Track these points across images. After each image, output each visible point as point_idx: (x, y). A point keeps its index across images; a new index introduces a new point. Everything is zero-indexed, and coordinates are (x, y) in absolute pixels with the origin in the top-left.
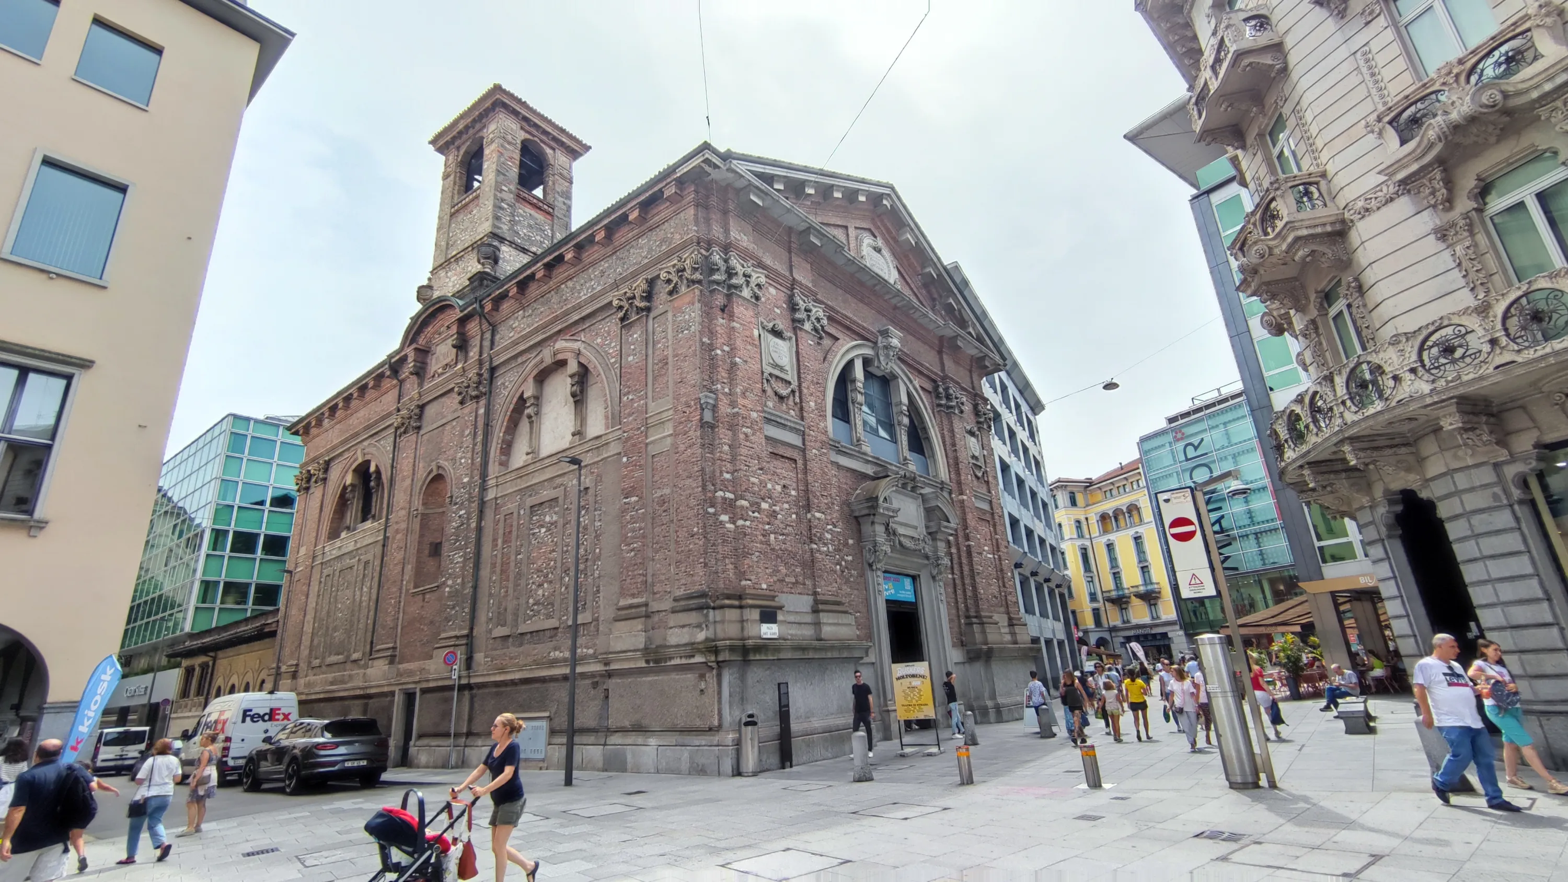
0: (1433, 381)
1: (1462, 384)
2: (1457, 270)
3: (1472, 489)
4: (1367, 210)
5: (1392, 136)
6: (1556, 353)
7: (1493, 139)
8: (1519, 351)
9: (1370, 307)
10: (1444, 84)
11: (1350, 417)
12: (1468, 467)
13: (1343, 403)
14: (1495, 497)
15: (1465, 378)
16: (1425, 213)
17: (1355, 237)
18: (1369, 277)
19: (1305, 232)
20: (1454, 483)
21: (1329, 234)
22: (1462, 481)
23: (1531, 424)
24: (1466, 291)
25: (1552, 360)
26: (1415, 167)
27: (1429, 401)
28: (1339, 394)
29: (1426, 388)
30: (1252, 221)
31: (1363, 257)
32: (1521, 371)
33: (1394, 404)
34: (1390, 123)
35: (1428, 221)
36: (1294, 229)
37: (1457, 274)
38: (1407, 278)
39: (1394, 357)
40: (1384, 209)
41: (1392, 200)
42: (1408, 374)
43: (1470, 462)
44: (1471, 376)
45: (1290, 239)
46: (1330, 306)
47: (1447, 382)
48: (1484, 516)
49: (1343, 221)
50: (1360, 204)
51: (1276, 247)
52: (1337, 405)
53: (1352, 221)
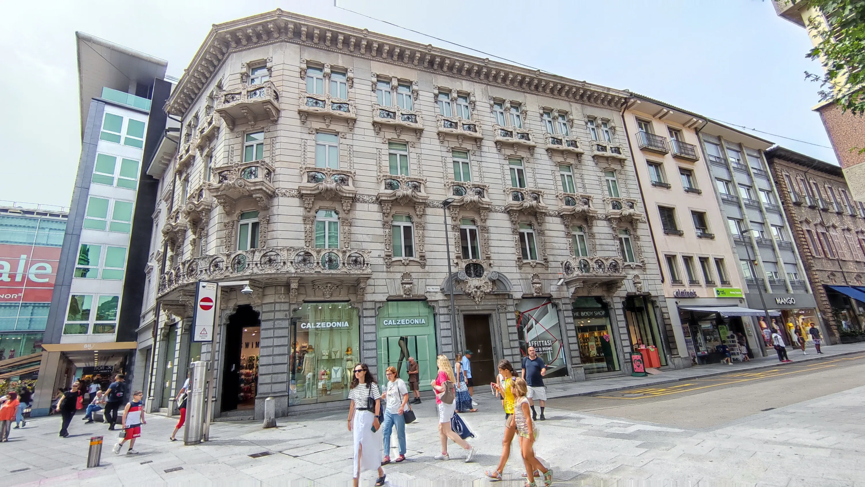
0: (296, 269)
1: (305, 274)
2: (304, 233)
3: (280, 311)
4: (285, 195)
5: (305, 178)
6: (333, 274)
7: (328, 199)
8: (323, 269)
9: (269, 230)
10: (326, 173)
11: (256, 270)
12: (281, 302)
13: (256, 264)
14: (286, 315)
15: (306, 272)
16: (302, 208)
17: (276, 201)
18: (275, 219)
19: (264, 189)
20: (275, 307)
21: (267, 194)
22: (278, 307)
23: (304, 293)
24: (303, 241)
25: (330, 276)
26: (309, 192)
27: (293, 275)
28: (255, 259)
29: (293, 271)
30: (239, 167)
31: (275, 210)
32: (321, 276)
33: (279, 272)
34: (307, 172)
35: (301, 211)
36: (263, 185)
37: (303, 234)
38: (288, 227)
39: (286, 255)
40: (290, 198)
41: (294, 197)
42: (289, 263)
43: (283, 301)
44: (308, 272)
45: (258, 187)
46: (241, 219)
47: (301, 271)
48: (280, 321)
49: (274, 192)
50: (284, 191)
51: (248, 186)
52: (252, 264)
53: (278, 195)
